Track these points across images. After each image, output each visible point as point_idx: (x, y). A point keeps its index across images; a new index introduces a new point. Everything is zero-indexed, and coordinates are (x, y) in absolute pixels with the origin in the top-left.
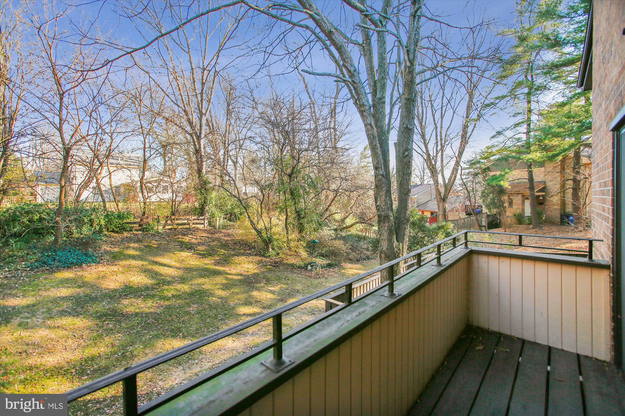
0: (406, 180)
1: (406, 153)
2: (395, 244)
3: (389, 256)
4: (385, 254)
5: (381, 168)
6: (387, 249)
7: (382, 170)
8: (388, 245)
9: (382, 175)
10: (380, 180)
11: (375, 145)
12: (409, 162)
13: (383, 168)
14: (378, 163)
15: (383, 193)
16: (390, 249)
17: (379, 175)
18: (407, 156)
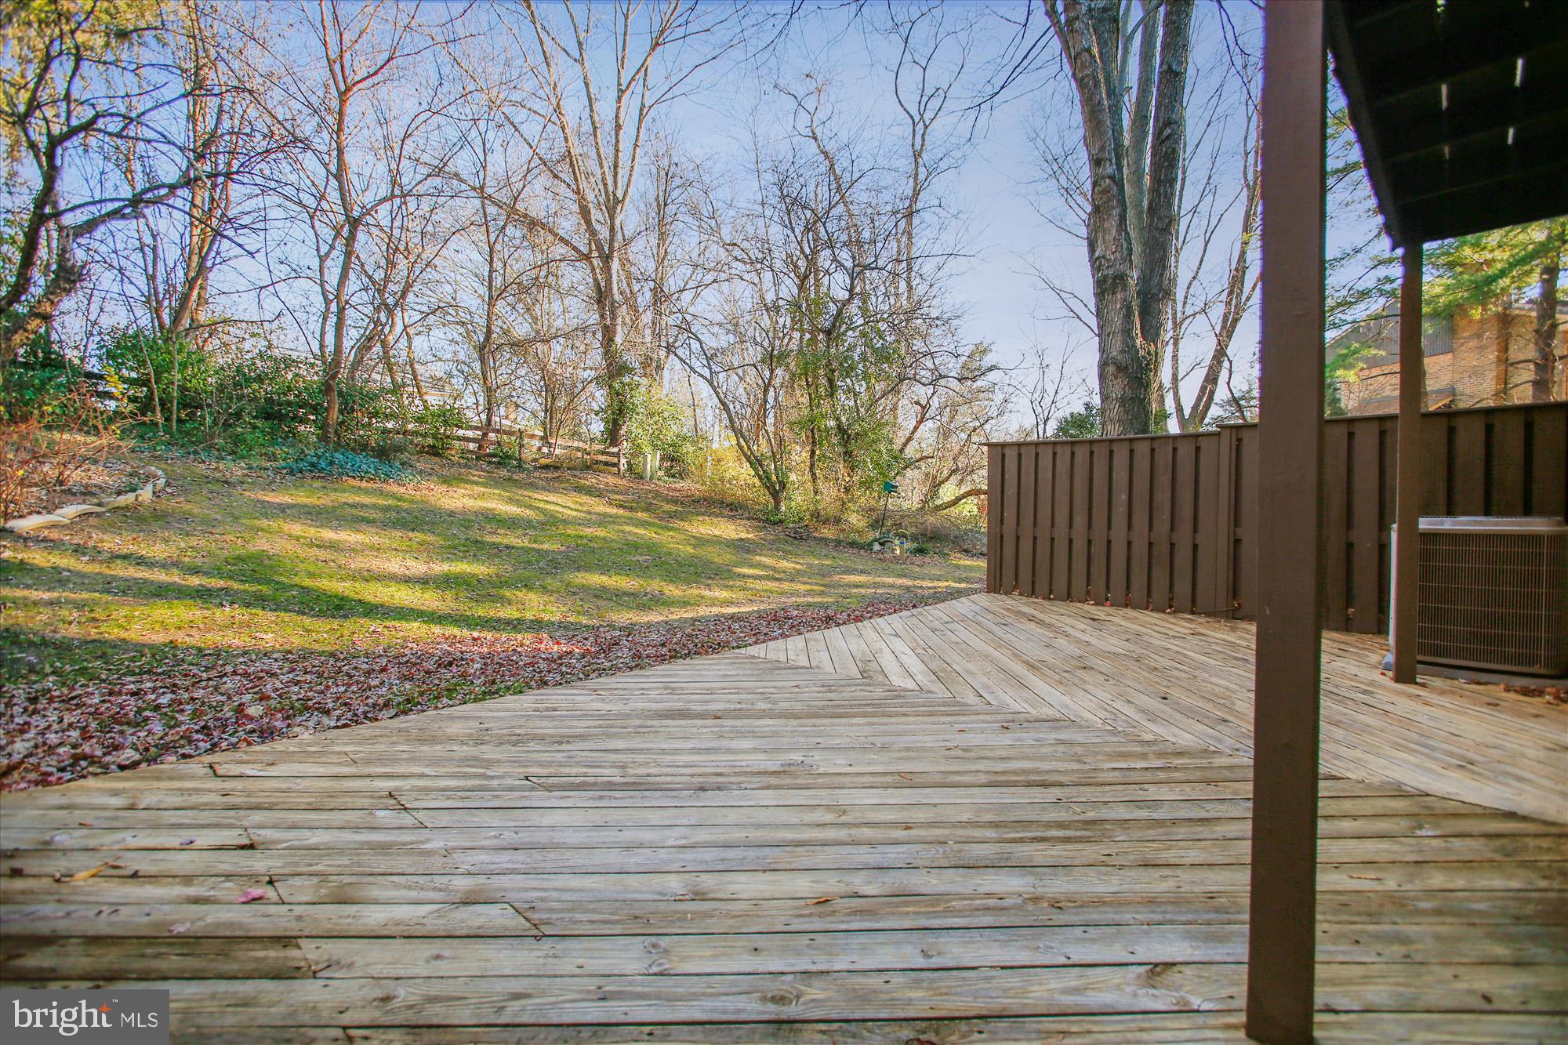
0: (1165, 197)
1: (1168, 131)
2: (1138, 342)
3: (1126, 367)
4: (1115, 363)
5: (1110, 161)
6: (1122, 352)
7: (1111, 164)
8: (1124, 342)
9: (1112, 178)
10: (1105, 191)
11: (1099, 102)
12: (1174, 151)
13: (1114, 161)
14: (1102, 149)
15: (1112, 224)
16: (1129, 352)
17: (1103, 178)
18: (1168, 137)
